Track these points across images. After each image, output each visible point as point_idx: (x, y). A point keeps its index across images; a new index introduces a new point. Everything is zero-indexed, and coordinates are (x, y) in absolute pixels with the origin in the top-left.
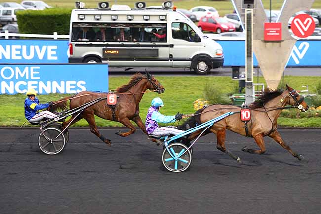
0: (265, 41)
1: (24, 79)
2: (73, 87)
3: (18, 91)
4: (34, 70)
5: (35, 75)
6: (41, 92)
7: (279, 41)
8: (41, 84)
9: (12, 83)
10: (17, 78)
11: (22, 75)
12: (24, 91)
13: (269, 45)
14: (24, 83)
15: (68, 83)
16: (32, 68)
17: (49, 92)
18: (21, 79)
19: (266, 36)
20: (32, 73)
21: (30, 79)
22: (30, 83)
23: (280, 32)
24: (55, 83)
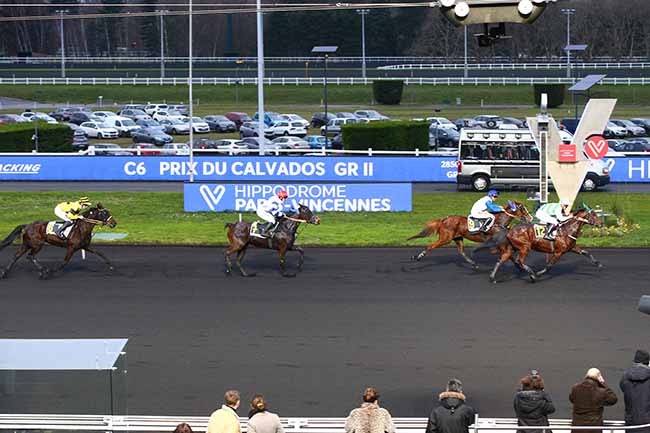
0: (560, 163)
1: (330, 197)
2: (378, 205)
3: (325, 208)
4: (341, 189)
5: (341, 194)
6: (347, 210)
7: (573, 163)
8: (347, 202)
9: (319, 201)
10: (324, 195)
11: (329, 194)
12: (331, 209)
13: (563, 166)
14: (331, 201)
15: (373, 201)
16: (339, 186)
17: (354, 209)
18: (327, 197)
19: (561, 157)
20: (339, 191)
21: (337, 198)
22: (336, 201)
23: (574, 153)
24: (361, 202)
